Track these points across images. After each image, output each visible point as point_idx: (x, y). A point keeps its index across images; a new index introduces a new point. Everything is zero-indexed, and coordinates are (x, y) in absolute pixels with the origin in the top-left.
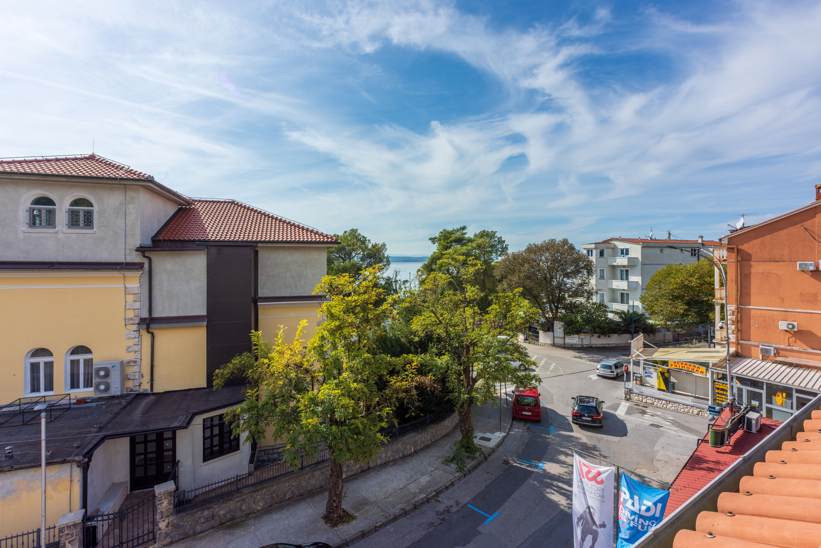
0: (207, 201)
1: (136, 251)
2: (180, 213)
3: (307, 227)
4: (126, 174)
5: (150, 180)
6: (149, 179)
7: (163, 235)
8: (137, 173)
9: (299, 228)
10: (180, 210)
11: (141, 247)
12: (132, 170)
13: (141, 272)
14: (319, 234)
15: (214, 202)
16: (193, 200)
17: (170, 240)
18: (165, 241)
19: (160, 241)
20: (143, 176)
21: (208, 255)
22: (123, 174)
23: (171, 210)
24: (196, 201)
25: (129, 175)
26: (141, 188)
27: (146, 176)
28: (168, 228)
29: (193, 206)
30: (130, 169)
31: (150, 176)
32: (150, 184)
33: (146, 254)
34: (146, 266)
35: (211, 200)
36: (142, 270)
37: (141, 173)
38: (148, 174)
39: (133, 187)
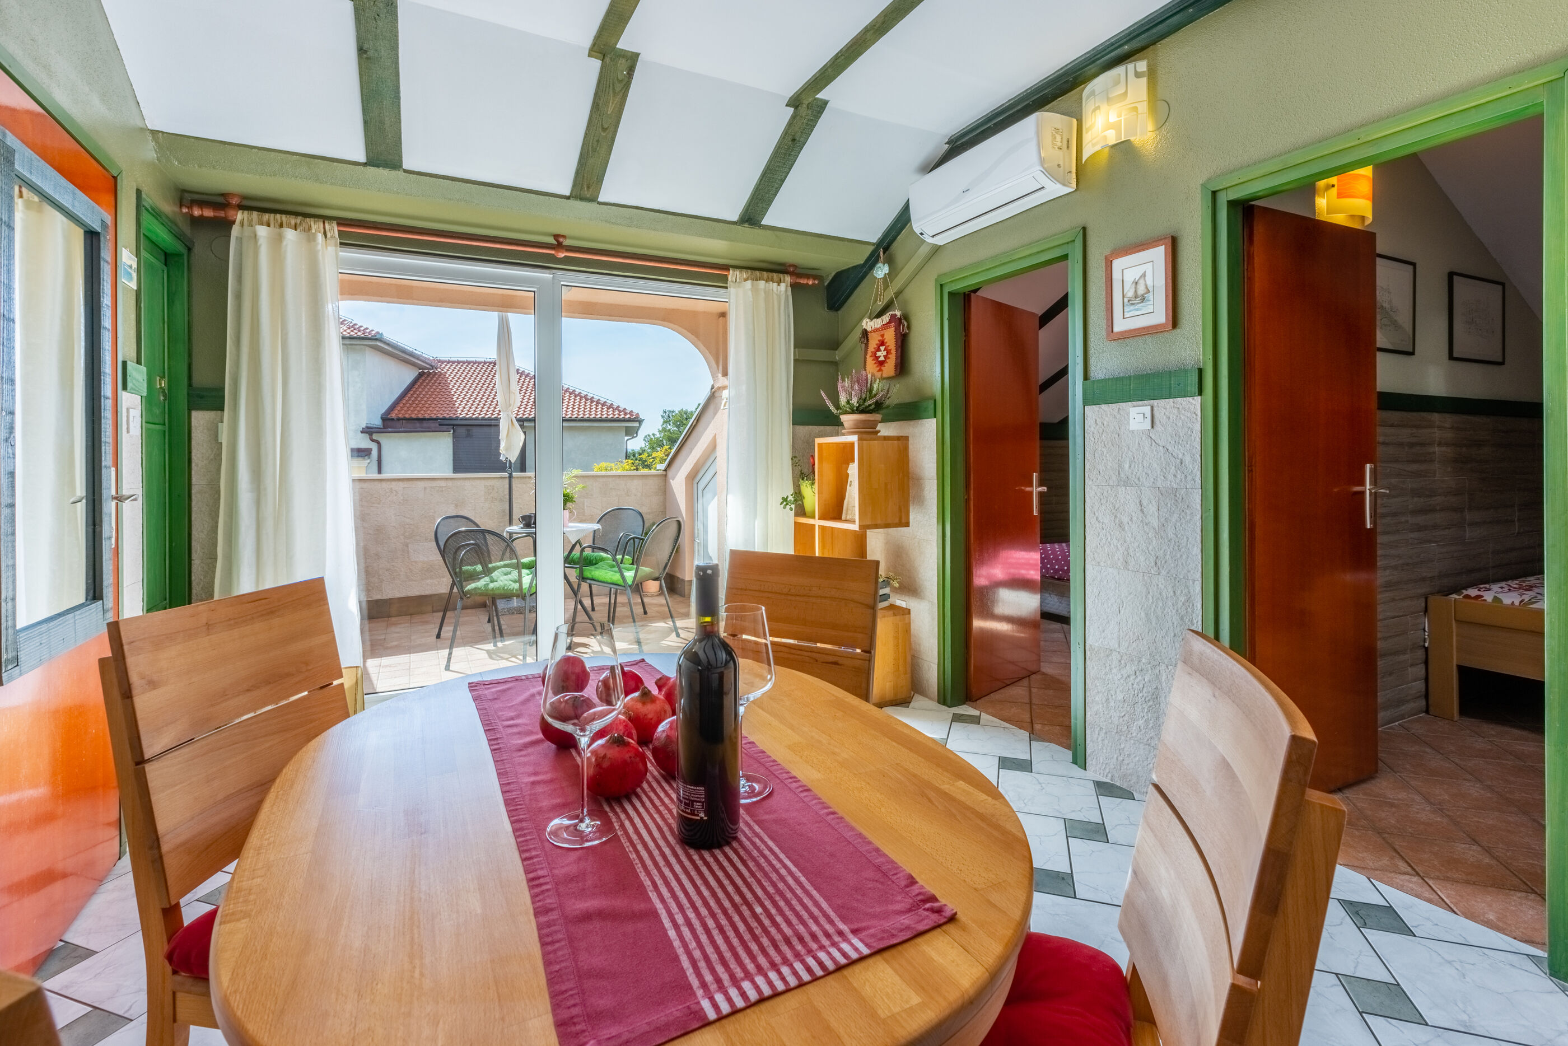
0: (459, 362)
1: (362, 432)
2: (421, 381)
3: (598, 398)
4: (348, 331)
5: (377, 338)
6: (378, 336)
7: (396, 412)
8: (362, 329)
9: (587, 399)
10: (420, 375)
11: (367, 427)
12: (356, 324)
13: (368, 461)
14: (613, 408)
15: (469, 363)
16: (439, 361)
17: (405, 419)
18: (399, 419)
19: (392, 419)
20: (369, 333)
21: (454, 437)
22: (345, 331)
23: (409, 375)
24: (443, 362)
25: (352, 331)
26: (367, 348)
27: (373, 332)
28: (404, 402)
29: (440, 370)
30: (354, 322)
31: (378, 333)
32: (379, 344)
33: (375, 436)
34: (375, 453)
35: (464, 359)
36: (369, 458)
37: (367, 328)
38: (376, 330)
39: (358, 347)
